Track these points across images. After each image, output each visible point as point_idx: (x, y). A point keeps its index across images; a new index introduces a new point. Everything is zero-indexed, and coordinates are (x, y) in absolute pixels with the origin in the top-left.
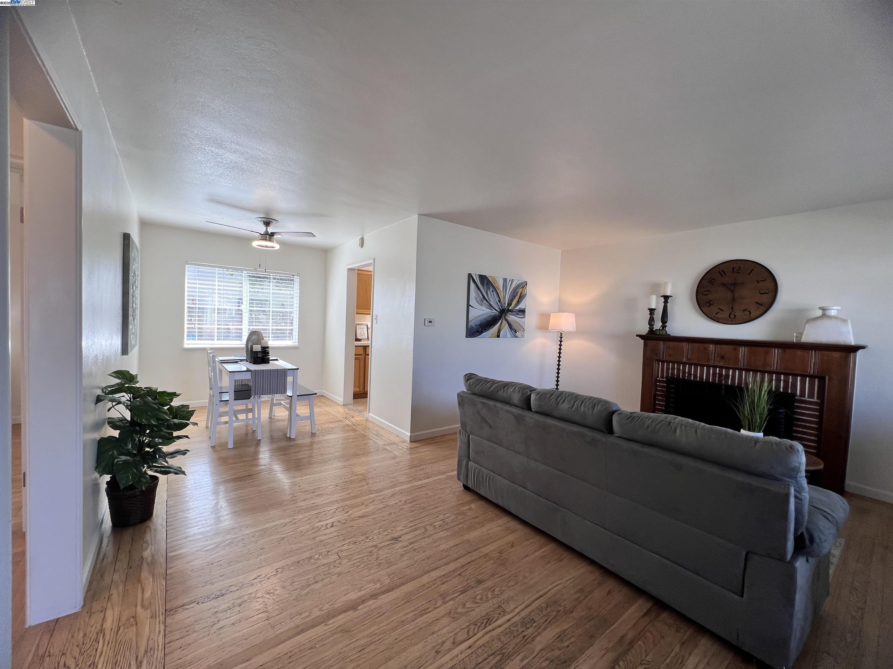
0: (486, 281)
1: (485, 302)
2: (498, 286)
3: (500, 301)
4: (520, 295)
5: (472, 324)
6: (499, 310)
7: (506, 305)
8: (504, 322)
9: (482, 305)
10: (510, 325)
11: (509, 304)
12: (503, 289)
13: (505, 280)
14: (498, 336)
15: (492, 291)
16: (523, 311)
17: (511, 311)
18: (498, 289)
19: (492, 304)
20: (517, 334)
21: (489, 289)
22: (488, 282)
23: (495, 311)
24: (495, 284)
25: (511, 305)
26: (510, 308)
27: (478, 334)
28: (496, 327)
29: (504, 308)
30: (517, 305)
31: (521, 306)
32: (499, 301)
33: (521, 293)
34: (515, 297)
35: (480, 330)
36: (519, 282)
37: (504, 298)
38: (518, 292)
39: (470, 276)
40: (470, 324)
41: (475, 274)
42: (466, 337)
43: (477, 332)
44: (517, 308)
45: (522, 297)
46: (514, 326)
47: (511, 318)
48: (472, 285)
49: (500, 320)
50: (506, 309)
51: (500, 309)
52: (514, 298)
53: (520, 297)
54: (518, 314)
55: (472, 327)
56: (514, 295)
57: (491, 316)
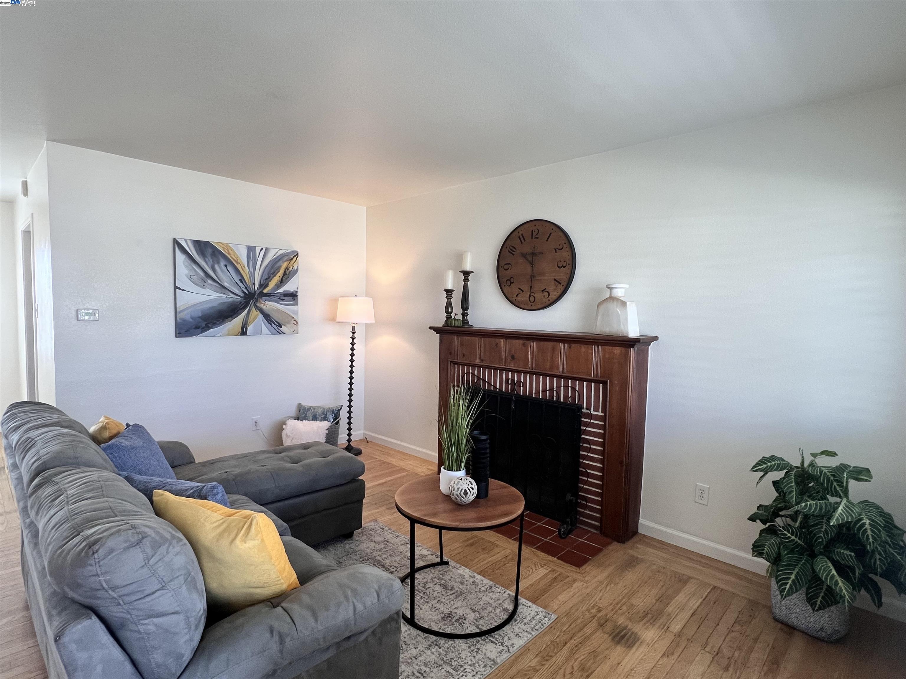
0: (209, 251)
1: (210, 281)
2: (237, 257)
3: (242, 280)
4: (285, 271)
5: (185, 316)
6: (242, 295)
7: (257, 286)
8: (254, 312)
9: (203, 287)
10: (267, 317)
11: (264, 285)
12: (248, 262)
13: (251, 249)
14: (243, 333)
15: (226, 266)
16: (293, 296)
17: (266, 295)
18: (238, 263)
19: (226, 284)
20: (283, 329)
21: (218, 263)
22: (214, 252)
23: (232, 296)
24: (229, 254)
25: (267, 286)
26: (265, 291)
27: (200, 330)
28: (238, 321)
29: (253, 291)
30: (278, 286)
31: (289, 287)
32: (240, 280)
33: (287, 268)
34: (274, 274)
35: (203, 324)
36: (281, 252)
37: (252, 275)
38: (280, 267)
39: (176, 242)
40: (178, 316)
41: (185, 240)
42: (176, 337)
43: (197, 327)
44: (281, 290)
45: (287, 276)
46: (275, 316)
47: (268, 305)
48: (180, 257)
49: (244, 308)
50: (258, 292)
51: (244, 292)
52: (272, 276)
53: (285, 274)
54: (283, 300)
55: (184, 321)
56: (272, 271)
57: (225, 302)
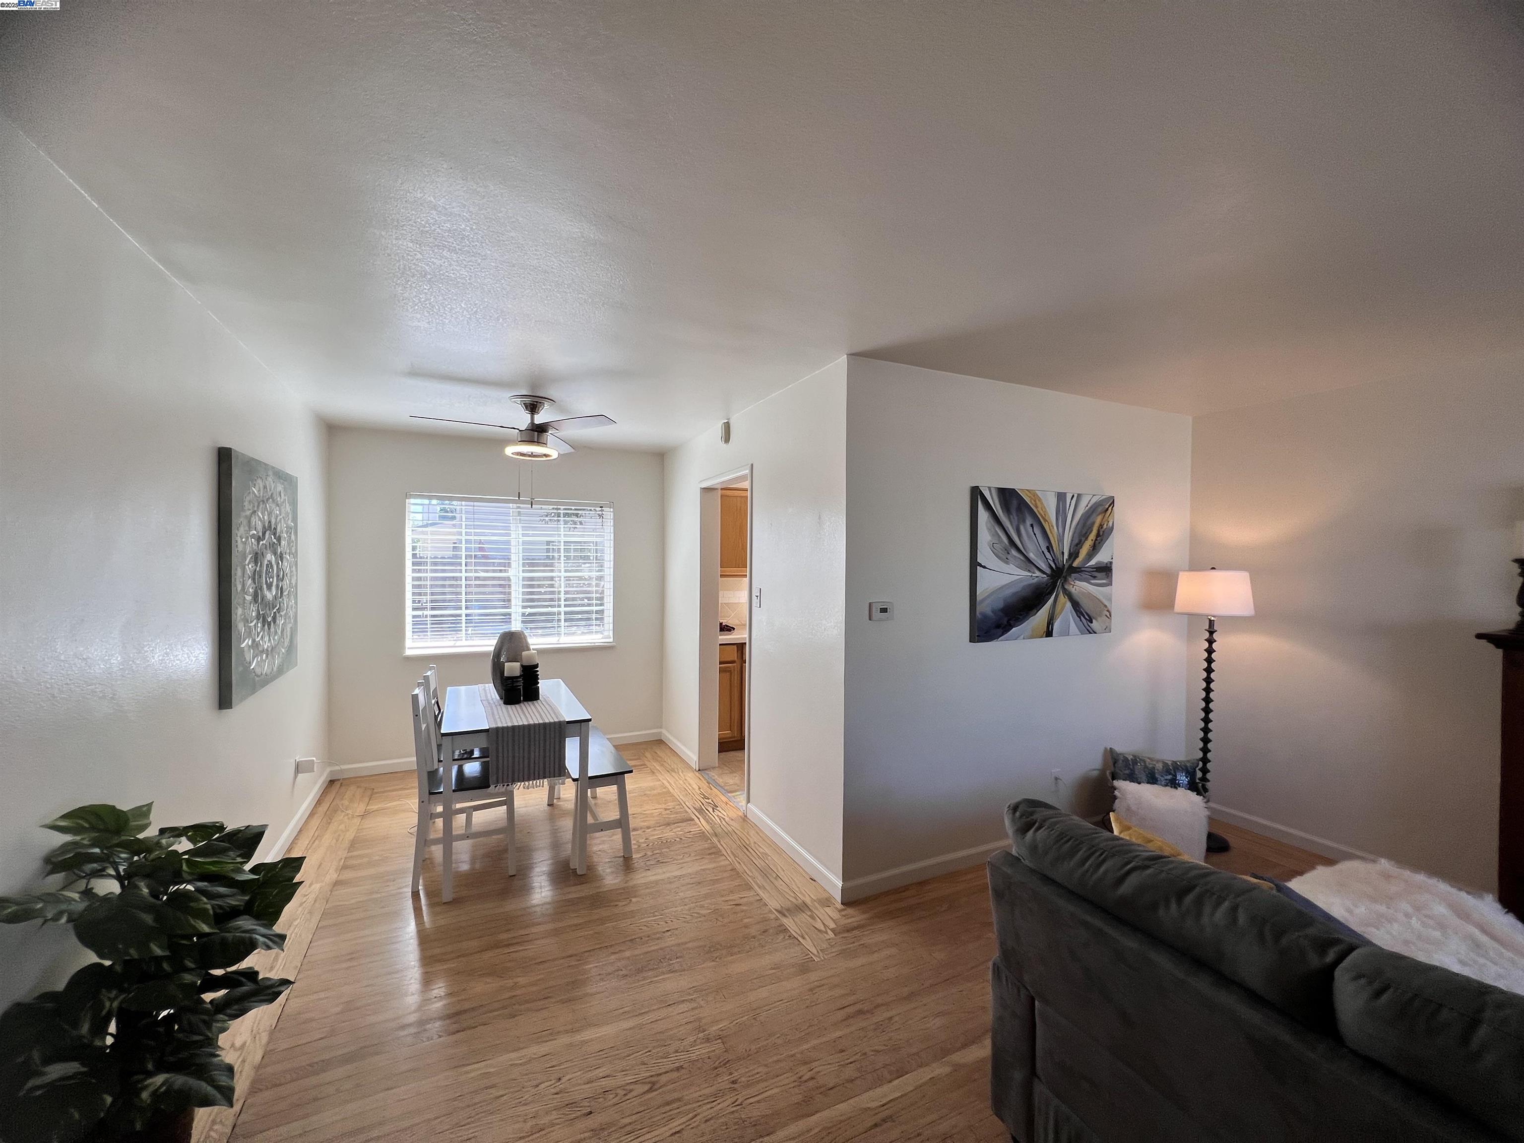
0: (1015, 503)
1: (1014, 552)
2: (1045, 512)
3: (1049, 548)
4: (1099, 531)
5: (984, 608)
6: (1048, 571)
7: (1066, 556)
8: (1062, 599)
9: (1006, 561)
10: (1076, 605)
11: (1074, 555)
12: (1057, 519)
13: (1061, 497)
14: (1049, 634)
15: (1032, 526)
16: (1106, 570)
17: (1077, 570)
18: (1045, 520)
19: (1032, 556)
20: (1095, 625)
21: (1024, 521)
22: (1019, 505)
23: (1038, 573)
24: (1037, 507)
25: (1077, 556)
26: (1075, 565)
27: (1000, 631)
28: (1042, 614)
29: (1060, 565)
30: (1090, 556)
31: (1101, 557)
32: (1048, 548)
33: (1101, 526)
34: (1086, 536)
35: (1005, 621)
36: (1094, 500)
37: (1061, 540)
38: (1093, 523)
39: (976, 493)
40: (979, 609)
41: (990, 488)
42: (972, 640)
43: (998, 626)
44: (1092, 563)
45: (1102, 536)
46: (1085, 604)
47: (1080, 587)
48: (983, 515)
49: (1051, 593)
50: (1066, 567)
51: (1051, 567)
52: (1083, 539)
53: (1098, 535)
54: (1095, 577)
55: (985, 616)
56: (1084, 532)
57: (1030, 585)
